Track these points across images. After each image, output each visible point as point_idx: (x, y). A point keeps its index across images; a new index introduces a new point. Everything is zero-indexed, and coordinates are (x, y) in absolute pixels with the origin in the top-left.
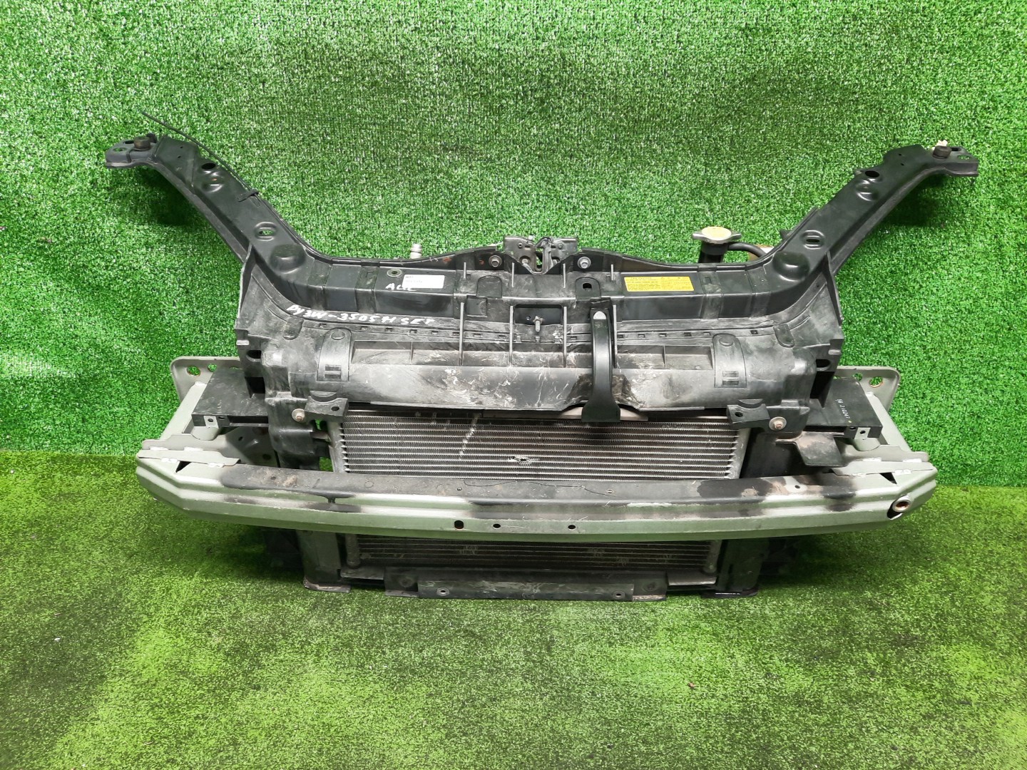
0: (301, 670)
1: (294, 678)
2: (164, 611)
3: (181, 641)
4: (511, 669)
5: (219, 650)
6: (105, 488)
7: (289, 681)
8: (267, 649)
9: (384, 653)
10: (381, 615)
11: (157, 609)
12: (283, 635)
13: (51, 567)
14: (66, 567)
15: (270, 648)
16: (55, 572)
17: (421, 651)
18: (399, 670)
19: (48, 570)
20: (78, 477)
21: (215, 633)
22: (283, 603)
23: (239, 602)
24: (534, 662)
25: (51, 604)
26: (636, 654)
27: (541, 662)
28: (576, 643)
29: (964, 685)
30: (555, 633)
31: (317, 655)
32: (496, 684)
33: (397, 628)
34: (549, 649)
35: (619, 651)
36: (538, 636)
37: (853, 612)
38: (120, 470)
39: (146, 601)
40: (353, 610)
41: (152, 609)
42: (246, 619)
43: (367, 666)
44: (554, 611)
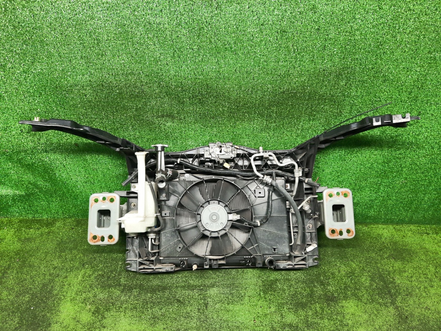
0: (119, 319)
1: (117, 323)
2: (69, 295)
3: (76, 307)
4: (193, 316)
5: (90, 311)
6: (42, 235)
7: (115, 324)
8: (107, 311)
9: (148, 311)
10: (147, 294)
11: (67, 293)
12: (112, 303)
13: (26, 275)
14: (32, 274)
15: (108, 310)
16: (28, 277)
17: (161, 310)
18: (153, 318)
19: (25, 276)
20: (31, 230)
21: (88, 304)
22: (112, 289)
23: (96, 290)
24: (201, 313)
25: (28, 292)
26: (237, 307)
27: (203, 313)
28: (216, 304)
29: (348, 318)
30: (209, 300)
31: (125, 313)
32: (187, 323)
33: (153, 299)
34: (206, 307)
35: (231, 307)
36: (203, 301)
37: (315, 286)
38: (47, 226)
39: (62, 290)
40: (137, 292)
41: (65, 294)
42: (99, 297)
43: (142, 317)
44: (209, 290)
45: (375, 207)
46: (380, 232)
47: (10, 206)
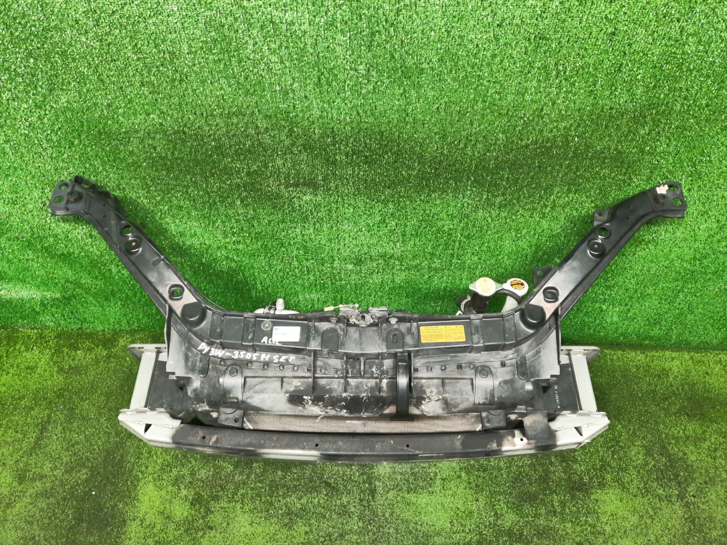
0: (234, 515)
1: (230, 521)
2: (150, 469)
3: (163, 493)
4: (352, 512)
5: (186, 500)
6: (97, 361)
7: (228, 524)
8: (213, 500)
9: (279, 501)
10: (277, 472)
11: (147, 467)
12: (221, 487)
13: (78, 433)
14: (87, 433)
15: (216, 498)
16: (81, 437)
17: (300, 500)
18: (288, 514)
19: (77, 436)
20: (78, 352)
21: (182, 487)
22: (219, 461)
23: (193, 462)
24: (364, 506)
25: (84, 464)
26: (422, 499)
27: (368, 506)
28: (388, 492)
29: (605, 520)
30: (377, 483)
31: (242, 504)
32: (343, 524)
33: (286, 481)
34: (373, 497)
35: (412, 497)
36: (367, 485)
37: (551, 463)
38: (104, 345)
39: (139, 462)
40: (260, 467)
41: (144, 469)
42: (199, 475)
43: (270, 511)
44: (377, 466)
45: (663, 323)
46: (667, 365)
47: (38, 313)
